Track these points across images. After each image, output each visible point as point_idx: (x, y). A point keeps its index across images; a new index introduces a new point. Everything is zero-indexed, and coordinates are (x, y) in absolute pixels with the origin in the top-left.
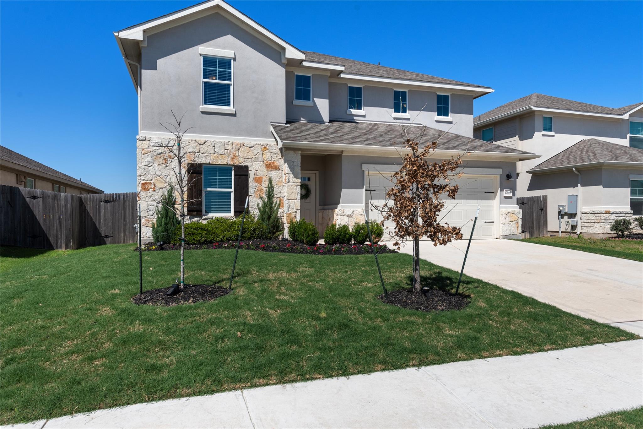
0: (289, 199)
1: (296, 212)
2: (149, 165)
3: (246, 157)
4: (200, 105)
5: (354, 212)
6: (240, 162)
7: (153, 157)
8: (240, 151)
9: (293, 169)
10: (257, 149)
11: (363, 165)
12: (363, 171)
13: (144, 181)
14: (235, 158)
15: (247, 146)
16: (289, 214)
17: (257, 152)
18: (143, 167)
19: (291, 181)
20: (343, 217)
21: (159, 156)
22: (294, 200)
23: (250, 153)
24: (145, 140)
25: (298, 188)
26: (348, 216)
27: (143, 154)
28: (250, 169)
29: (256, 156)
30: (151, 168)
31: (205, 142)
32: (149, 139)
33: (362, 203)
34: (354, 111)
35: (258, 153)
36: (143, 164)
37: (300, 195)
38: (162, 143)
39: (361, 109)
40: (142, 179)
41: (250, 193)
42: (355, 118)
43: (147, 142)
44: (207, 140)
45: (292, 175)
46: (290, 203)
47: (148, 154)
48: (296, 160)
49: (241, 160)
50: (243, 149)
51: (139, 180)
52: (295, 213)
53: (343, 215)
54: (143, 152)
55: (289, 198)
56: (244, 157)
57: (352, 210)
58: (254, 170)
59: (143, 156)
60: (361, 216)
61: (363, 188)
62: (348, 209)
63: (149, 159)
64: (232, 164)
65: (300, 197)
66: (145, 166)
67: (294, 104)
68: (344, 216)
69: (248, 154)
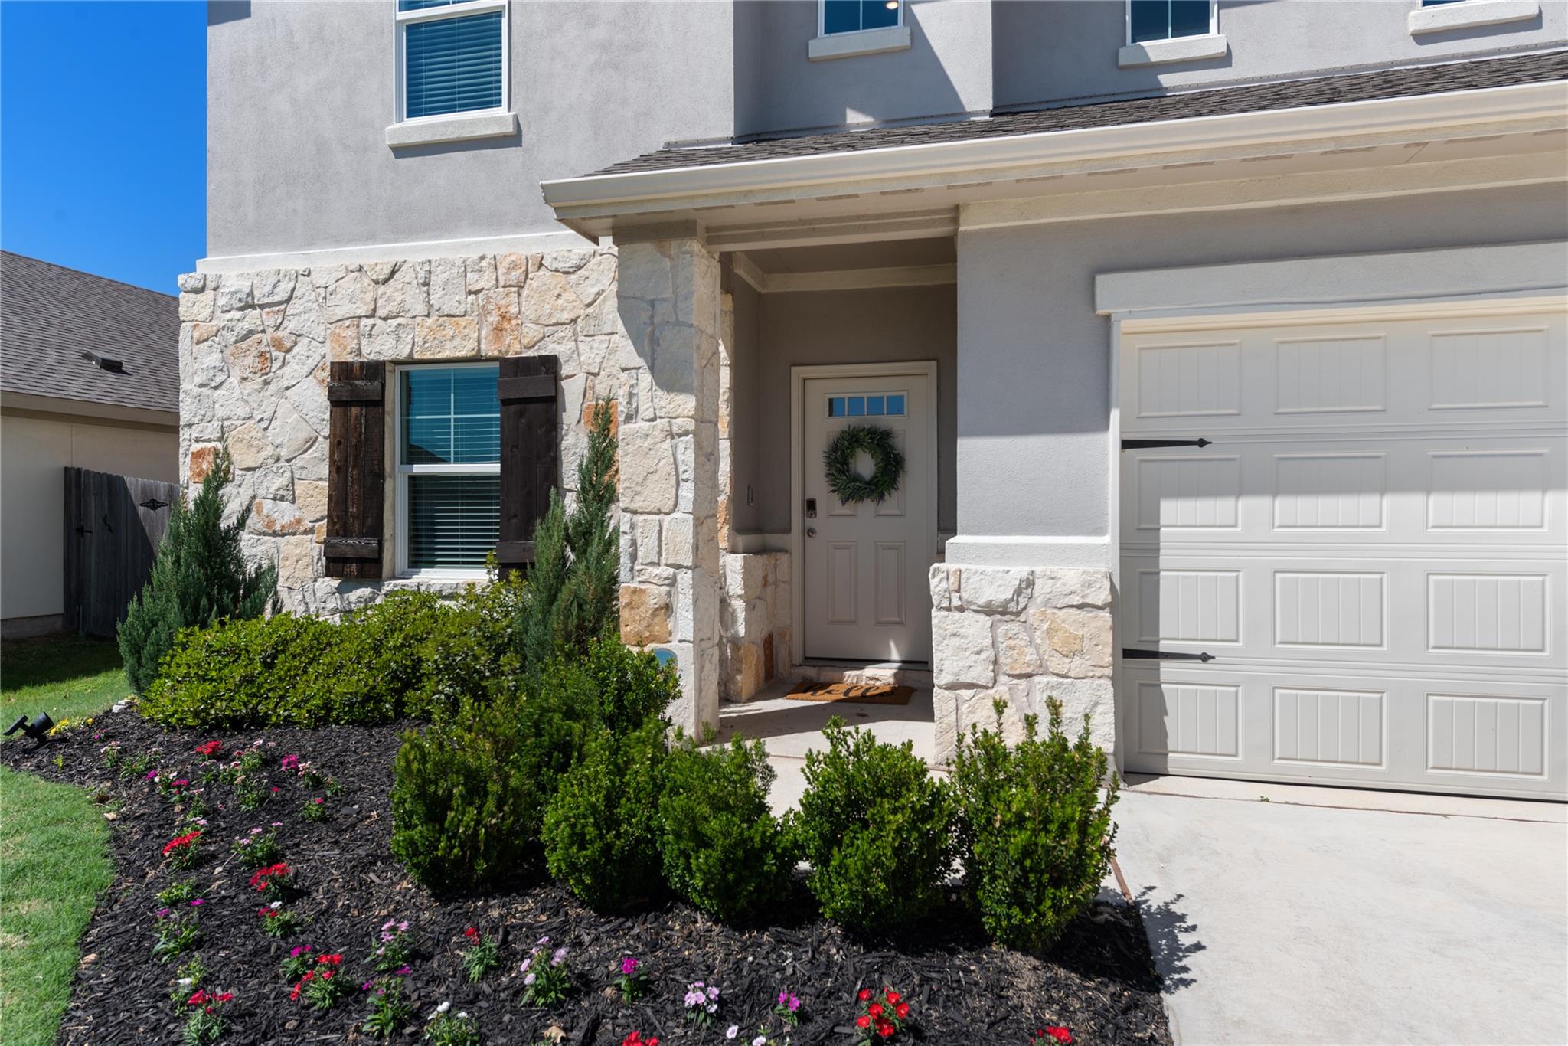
0: (635, 512)
1: (673, 582)
2: (213, 384)
3: (550, 315)
4: (390, 122)
5: (1030, 583)
6: (525, 341)
7: (228, 352)
8: (525, 292)
9: (654, 341)
10: (594, 276)
11: (1100, 279)
12: (1108, 318)
13: (201, 445)
14: (506, 325)
15: (555, 265)
16: (635, 591)
17: (595, 290)
18: (197, 390)
19: (646, 410)
20: (957, 615)
21: (244, 345)
22: (659, 512)
23: (565, 296)
24: (203, 289)
25: (681, 447)
26: (988, 610)
27: (198, 343)
28: (564, 372)
29: (590, 310)
30: (219, 392)
31: (393, 273)
32: (213, 285)
33: (1099, 531)
34: (1158, 49)
35: (599, 294)
36: (198, 380)
37: (691, 485)
38: (251, 294)
39: (1205, 29)
40: (194, 436)
41: (565, 480)
42: (1166, 80)
43: (209, 294)
44: (400, 259)
45: (646, 378)
46: (638, 532)
47: (209, 343)
48: (668, 294)
49: (531, 332)
50: (535, 283)
51: (186, 443)
52: (665, 589)
53: (956, 602)
54: (196, 335)
55: (633, 506)
56: (543, 320)
57: (1020, 571)
58: (582, 376)
59: (196, 348)
60: (1083, 615)
61: (1105, 427)
62: (989, 568)
63: (214, 359)
64: (496, 353)
65: (691, 496)
66: (202, 386)
67: (812, 55)
68: (961, 609)
69: (560, 302)
